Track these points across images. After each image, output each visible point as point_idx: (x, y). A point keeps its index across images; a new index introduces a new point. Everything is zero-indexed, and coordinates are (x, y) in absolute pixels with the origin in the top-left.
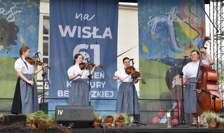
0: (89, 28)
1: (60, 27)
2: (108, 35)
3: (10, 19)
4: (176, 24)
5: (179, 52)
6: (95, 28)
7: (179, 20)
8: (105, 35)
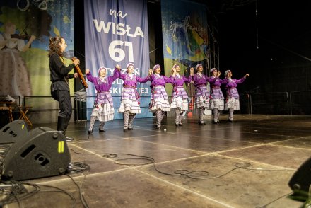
0: (123, 25)
1: (96, 21)
2: (139, 34)
3: (42, 7)
4: (189, 31)
5: (192, 55)
6: (127, 26)
7: (191, 28)
8: (136, 34)
